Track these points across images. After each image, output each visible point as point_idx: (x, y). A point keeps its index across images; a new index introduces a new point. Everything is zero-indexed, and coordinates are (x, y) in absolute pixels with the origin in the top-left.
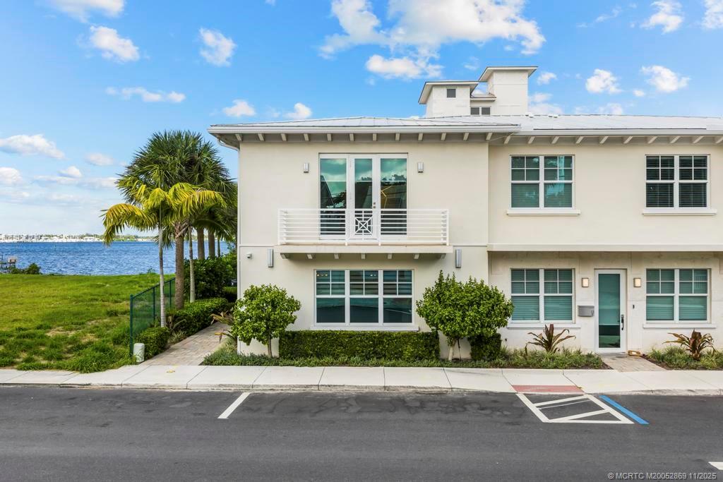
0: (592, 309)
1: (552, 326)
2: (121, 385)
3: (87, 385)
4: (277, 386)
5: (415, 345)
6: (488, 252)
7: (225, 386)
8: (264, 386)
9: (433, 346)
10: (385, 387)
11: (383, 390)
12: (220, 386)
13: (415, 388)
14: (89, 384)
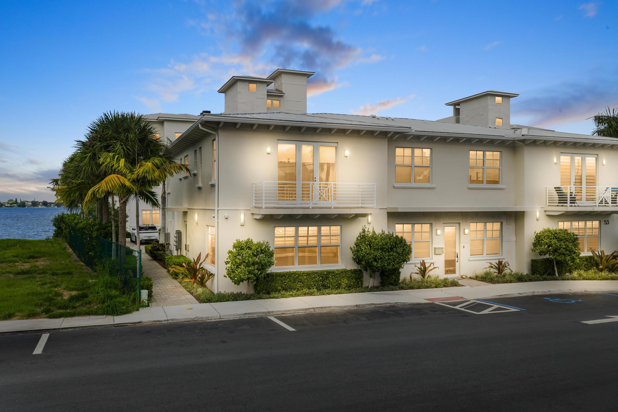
0: (442, 250)
1: (423, 261)
2: (168, 320)
3: (138, 323)
4: (286, 311)
5: (348, 279)
6: (388, 213)
7: (249, 314)
8: (277, 311)
9: (360, 278)
10: (357, 305)
11: (356, 308)
12: (245, 314)
13: (374, 304)
14: (140, 322)
